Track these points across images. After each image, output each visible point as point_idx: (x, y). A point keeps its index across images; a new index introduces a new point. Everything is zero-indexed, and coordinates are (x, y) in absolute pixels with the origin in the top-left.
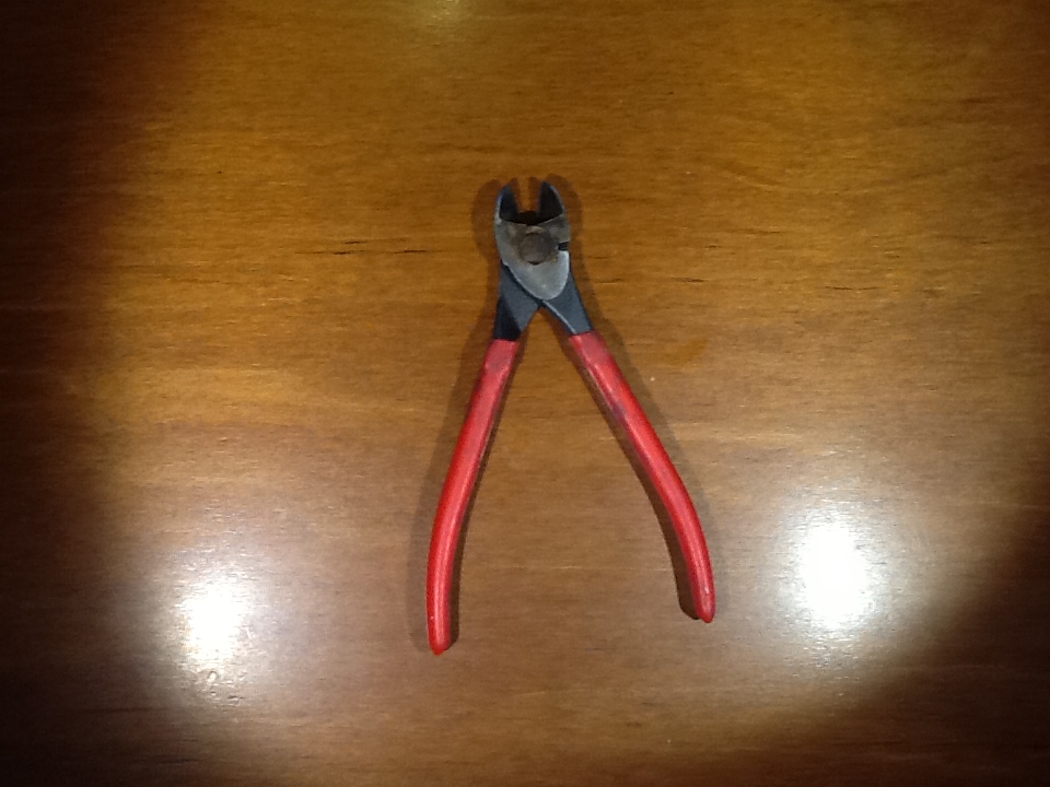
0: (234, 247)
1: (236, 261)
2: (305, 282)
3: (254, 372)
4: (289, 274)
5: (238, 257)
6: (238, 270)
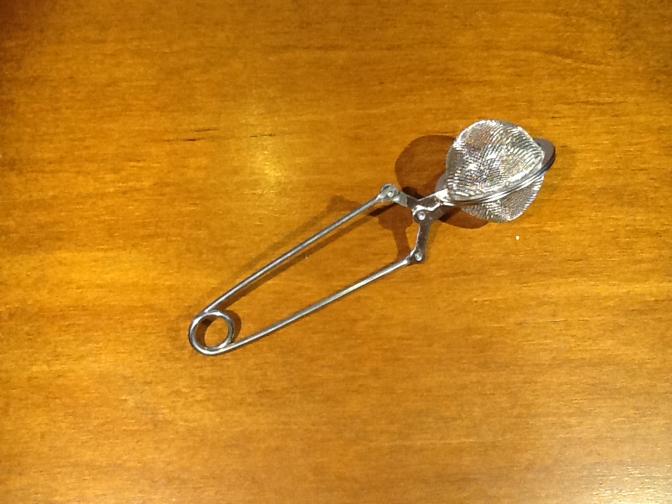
0: (83, 140)
1: (84, 152)
2: (154, 168)
3: (101, 254)
4: (138, 161)
5: (87, 148)
6: (87, 160)
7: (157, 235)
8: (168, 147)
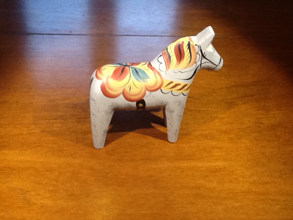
7: (39, 146)
8: (47, 121)
